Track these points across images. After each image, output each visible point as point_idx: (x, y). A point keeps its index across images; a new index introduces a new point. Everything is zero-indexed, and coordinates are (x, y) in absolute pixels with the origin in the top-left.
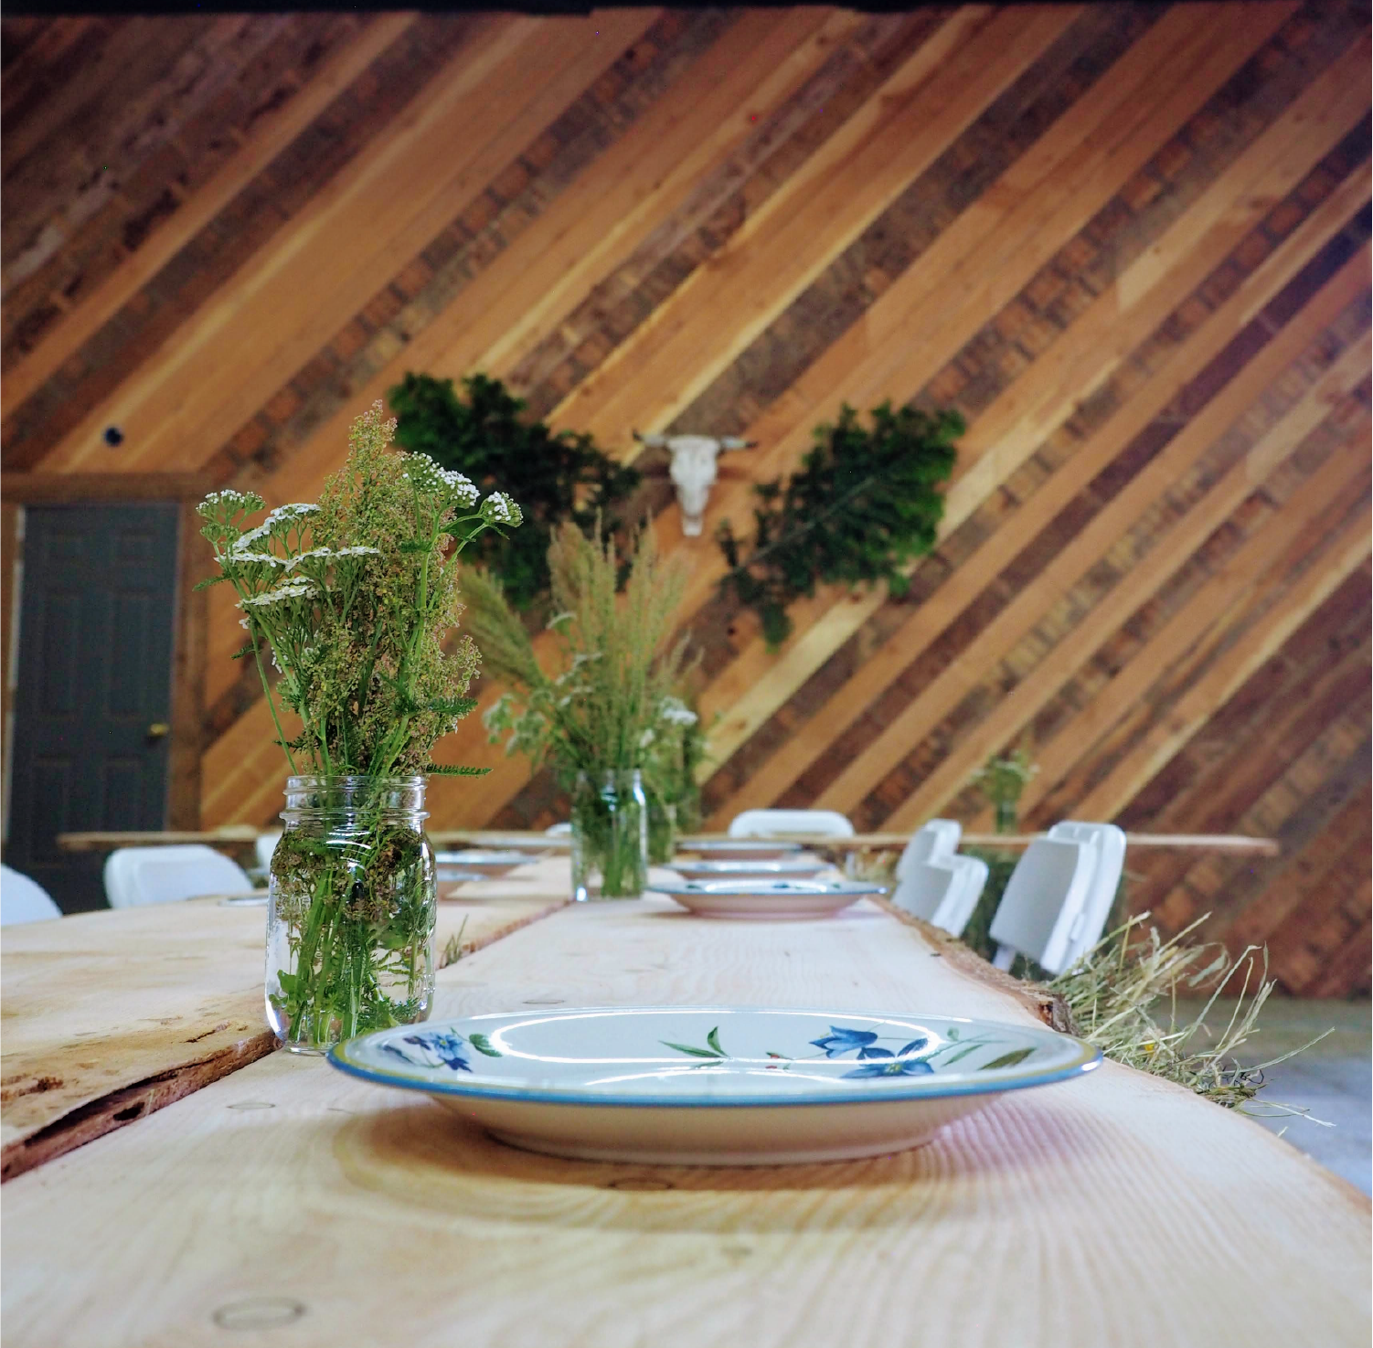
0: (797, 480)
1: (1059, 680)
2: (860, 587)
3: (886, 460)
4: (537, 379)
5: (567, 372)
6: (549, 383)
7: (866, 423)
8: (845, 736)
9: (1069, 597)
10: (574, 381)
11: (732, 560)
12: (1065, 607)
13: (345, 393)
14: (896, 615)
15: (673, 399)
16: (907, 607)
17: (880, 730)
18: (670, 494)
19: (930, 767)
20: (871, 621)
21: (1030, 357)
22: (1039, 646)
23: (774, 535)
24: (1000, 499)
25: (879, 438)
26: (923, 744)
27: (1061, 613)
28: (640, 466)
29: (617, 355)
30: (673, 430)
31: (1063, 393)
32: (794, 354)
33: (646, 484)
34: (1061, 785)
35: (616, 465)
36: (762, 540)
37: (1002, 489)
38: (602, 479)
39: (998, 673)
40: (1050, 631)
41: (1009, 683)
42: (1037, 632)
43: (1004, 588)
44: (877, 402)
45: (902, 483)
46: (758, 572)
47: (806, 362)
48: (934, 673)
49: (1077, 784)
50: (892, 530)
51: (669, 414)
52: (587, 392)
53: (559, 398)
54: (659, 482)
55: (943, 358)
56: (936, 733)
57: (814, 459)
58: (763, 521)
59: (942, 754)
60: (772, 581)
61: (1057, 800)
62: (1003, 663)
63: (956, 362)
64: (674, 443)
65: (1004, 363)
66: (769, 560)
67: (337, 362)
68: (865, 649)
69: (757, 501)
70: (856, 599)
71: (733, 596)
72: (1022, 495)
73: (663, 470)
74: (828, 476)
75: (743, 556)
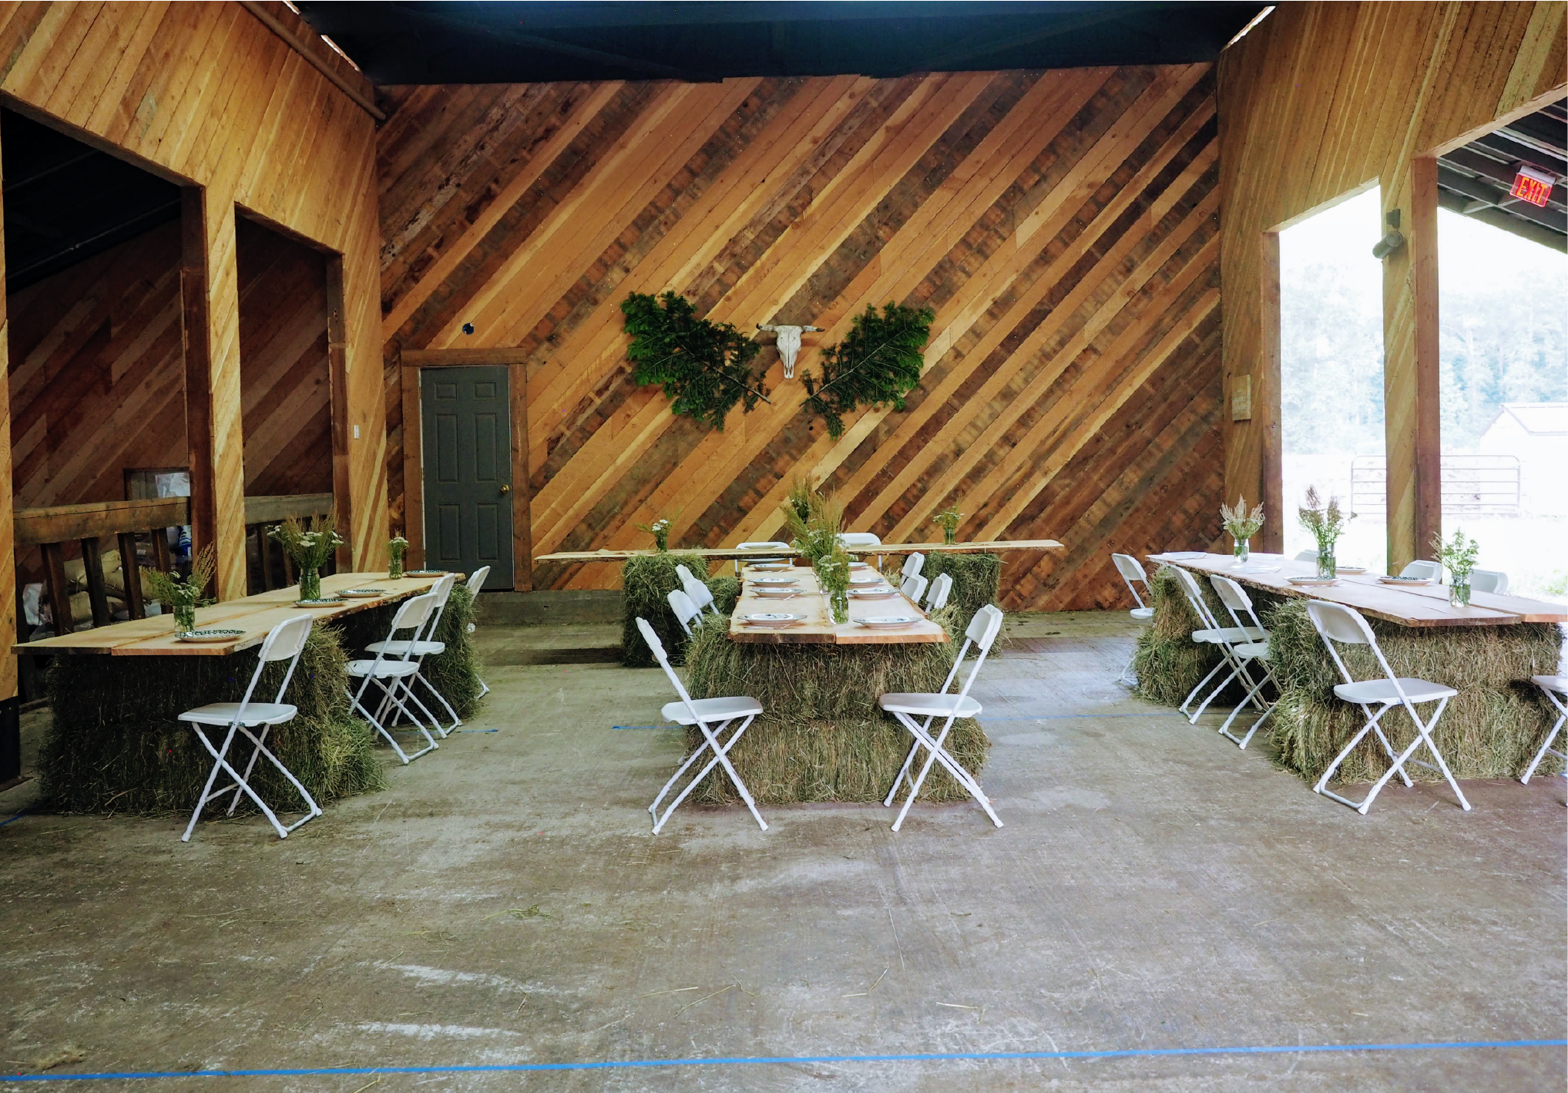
0: (844, 346)
1: (985, 450)
2: (879, 404)
3: (891, 334)
4: (701, 292)
5: (717, 288)
6: (707, 294)
7: (881, 315)
8: (872, 482)
9: (990, 405)
10: (721, 294)
11: (810, 391)
12: (988, 411)
13: (595, 302)
14: (898, 418)
15: (775, 302)
16: (904, 414)
17: (891, 479)
18: (777, 355)
19: (918, 498)
20: (885, 421)
21: (969, 275)
22: (975, 432)
23: (832, 376)
24: (952, 353)
25: (887, 321)
26: (914, 485)
27: (985, 416)
28: (759, 339)
29: (745, 278)
30: (777, 320)
31: (986, 293)
32: (842, 276)
33: (763, 350)
34: (985, 505)
35: (746, 340)
36: (826, 380)
37: (953, 348)
38: (738, 348)
39: (953, 447)
40: (979, 424)
41: (958, 452)
42: (973, 425)
43: (956, 402)
44: (886, 301)
45: (901, 347)
46: (823, 397)
47: (849, 280)
48: (919, 448)
49: (994, 504)
50: (896, 374)
51: (774, 310)
52: (729, 299)
53: (714, 303)
54: (770, 347)
55: (921, 278)
56: (920, 480)
57: (853, 335)
58: (826, 369)
59: (923, 491)
60: (832, 402)
61: (984, 512)
62: (954, 441)
63: (928, 278)
64: (778, 329)
65: (955, 279)
66: (830, 390)
67: (590, 285)
68: (882, 436)
69: (823, 358)
70: (877, 410)
71: (811, 410)
72: (965, 352)
73: (773, 341)
74: (861, 343)
75: (816, 388)
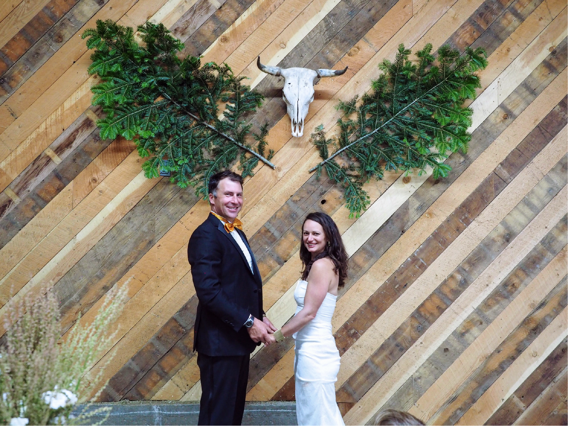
0: (367, 100)
1: (542, 234)
2: (409, 173)
3: (426, 87)
4: (191, 31)
5: (211, 26)
6: (199, 33)
7: (413, 60)
8: (400, 272)
9: (548, 179)
10: (216, 33)
11: (323, 155)
12: (545, 185)
13: (60, 39)
14: (433, 191)
15: (283, 45)
16: (440, 186)
17: (423, 267)
19: (457, 293)
20: (416, 195)
21: (521, 18)
22: (528, 212)
23: (351, 138)
24: (501, 113)
25: (421, 73)
26: (452, 277)
27: (542, 192)
28: (261, 90)
29: (245, 15)
30: (283, 65)
31: (543, 43)
32: (364, 16)
33: (266, 102)
34: (542, 305)
35: (246, 90)
36: (343, 141)
37: (502, 106)
38: (235, 99)
39: (501, 230)
40: (535, 201)
41: (508, 237)
42: (526, 202)
43: (505, 173)
44: (421, 47)
45: (439, 101)
46: (341, 162)
47: (373, 21)
48: (459, 230)
49: (553, 303)
50: (430, 133)
51: (281, 54)
52: (225, 40)
53: (207, 44)
54: (275, 100)
55: (463, 18)
56: (460, 270)
57: (380, 84)
58: (344, 128)
59: (464, 284)
60: (352, 168)
61: (540, 314)
62: (504, 223)
63: (471, 21)
65: (504, 22)
66: (349, 154)
67: (53, 18)
68: (412, 213)
69: (340, 114)
70: (406, 180)
71: (324, 178)
72: (516, 112)
73: (279, 93)
74: (388, 99)
75: (330, 152)
